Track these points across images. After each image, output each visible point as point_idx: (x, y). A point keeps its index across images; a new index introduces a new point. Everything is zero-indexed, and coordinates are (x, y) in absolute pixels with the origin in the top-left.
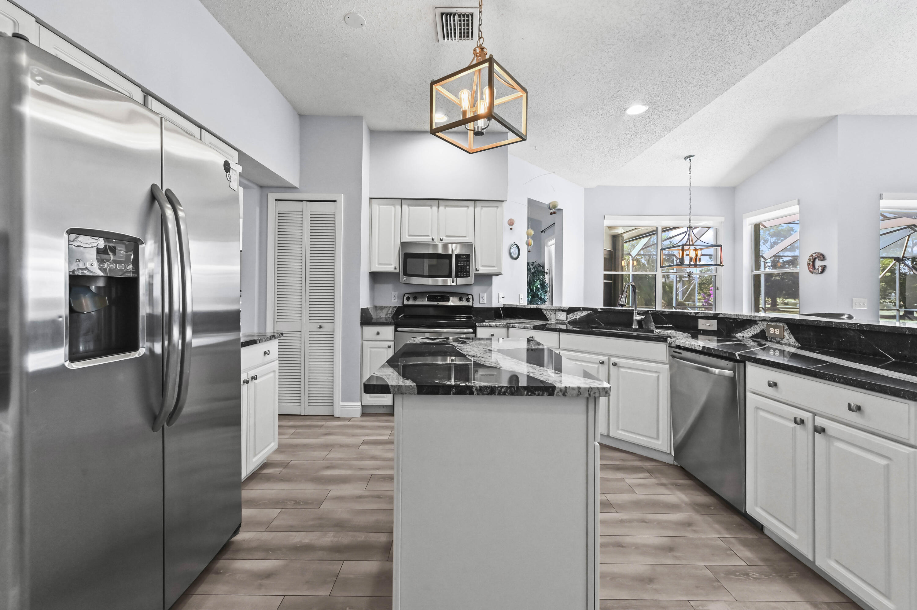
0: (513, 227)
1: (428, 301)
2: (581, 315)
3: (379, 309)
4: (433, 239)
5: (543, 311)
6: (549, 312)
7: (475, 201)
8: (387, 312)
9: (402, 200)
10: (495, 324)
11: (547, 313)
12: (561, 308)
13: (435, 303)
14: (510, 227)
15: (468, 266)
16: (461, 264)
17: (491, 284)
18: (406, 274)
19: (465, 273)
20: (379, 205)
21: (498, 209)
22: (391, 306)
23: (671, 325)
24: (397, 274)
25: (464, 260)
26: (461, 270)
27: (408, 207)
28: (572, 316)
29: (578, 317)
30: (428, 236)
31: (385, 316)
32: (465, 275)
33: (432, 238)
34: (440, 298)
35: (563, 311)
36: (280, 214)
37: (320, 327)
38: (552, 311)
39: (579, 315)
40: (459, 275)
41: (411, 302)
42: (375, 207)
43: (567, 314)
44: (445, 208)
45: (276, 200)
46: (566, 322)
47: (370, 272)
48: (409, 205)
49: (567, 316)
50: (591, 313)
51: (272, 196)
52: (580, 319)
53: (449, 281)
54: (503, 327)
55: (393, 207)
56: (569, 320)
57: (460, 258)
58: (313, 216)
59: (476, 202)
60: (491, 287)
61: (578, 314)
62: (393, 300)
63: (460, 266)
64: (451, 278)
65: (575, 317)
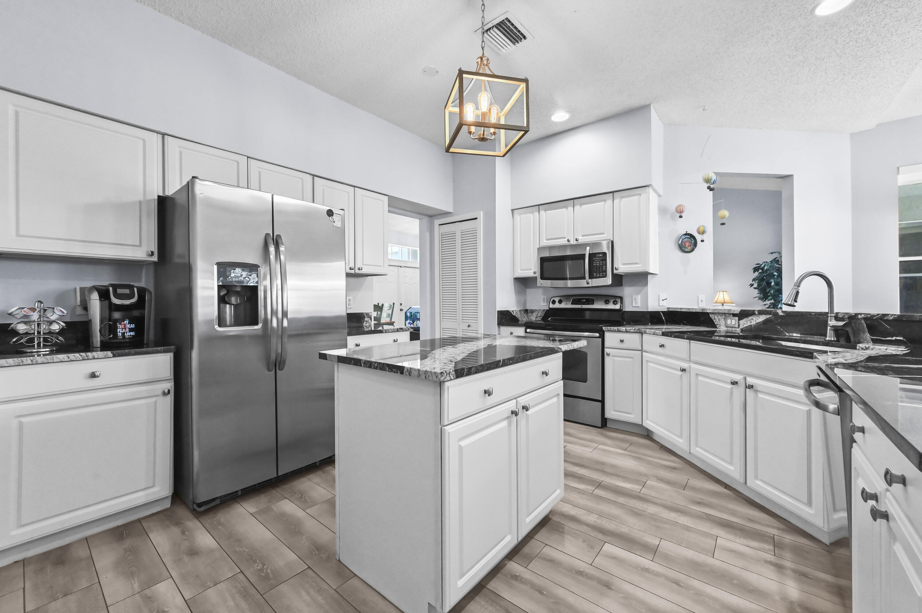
0: (682, 214)
1: (572, 304)
2: (758, 321)
3: (530, 312)
4: (568, 241)
5: (711, 316)
6: (717, 316)
7: (612, 192)
8: (537, 315)
9: (540, 206)
10: (625, 328)
11: (715, 318)
12: (731, 311)
13: (579, 306)
14: (679, 215)
15: (604, 265)
16: (596, 264)
17: (646, 284)
18: (542, 278)
19: (601, 274)
20: (520, 215)
21: (642, 196)
22: (540, 310)
23: (902, 338)
24: (535, 279)
25: (599, 259)
26: (597, 270)
27: (545, 212)
28: (745, 323)
29: (753, 323)
30: (564, 238)
31: (535, 319)
32: (601, 276)
33: (568, 239)
34: (585, 301)
35: (734, 315)
36: (442, 235)
37: (469, 326)
38: (720, 316)
39: (755, 320)
40: (595, 276)
41: (557, 305)
42: (517, 216)
43: (739, 320)
44: (581, 206)
45: (439, 225)
46: (738, 329)
47: (514, 277)
48: (545, 210)
49: (740, 321)
50: (770, 317)
51: (437, 222)
52: (755, 325)
53: (583, 283)
54: (635, 332)
55: (532, 214)
56: (741, 327)
57: (595, 257)
58: (463, 233)
59: (614, 193)
60: (646, 288)
61: (753, 319)
62: (542, 304)
63: (595, 266)
64: (585, 279)
65: (749, 324)
